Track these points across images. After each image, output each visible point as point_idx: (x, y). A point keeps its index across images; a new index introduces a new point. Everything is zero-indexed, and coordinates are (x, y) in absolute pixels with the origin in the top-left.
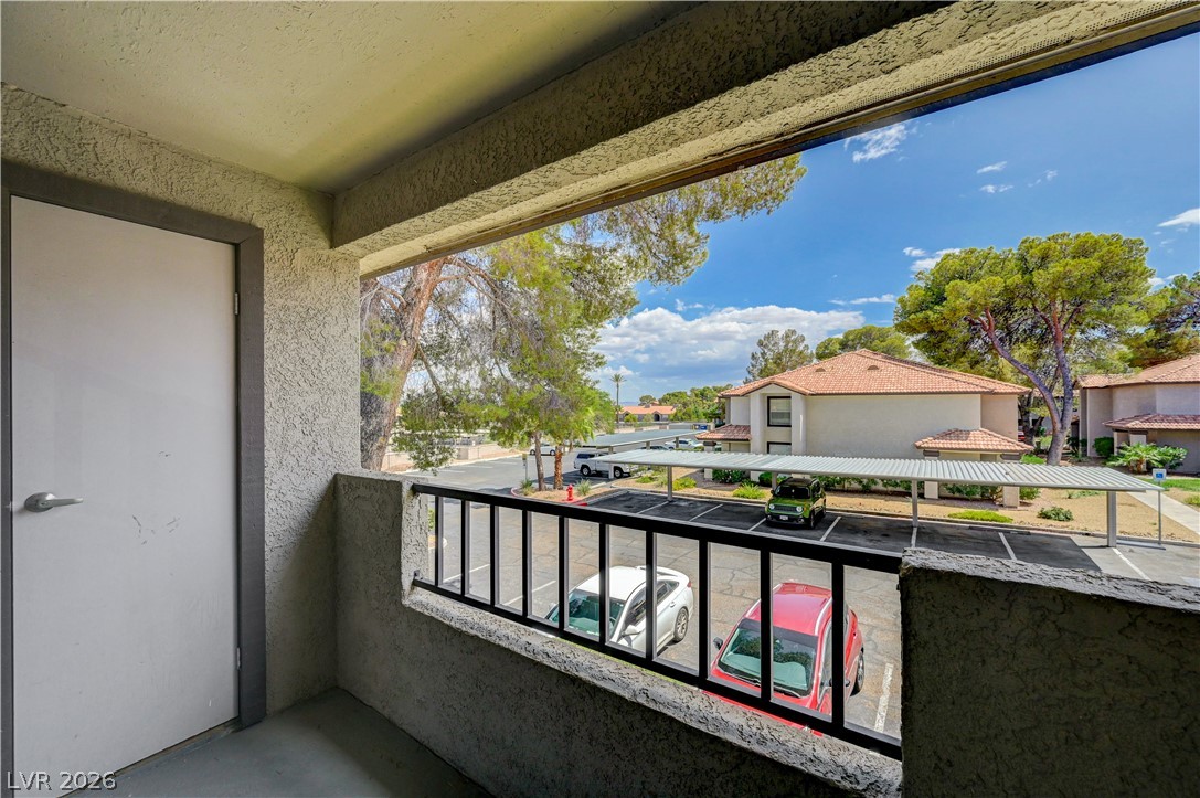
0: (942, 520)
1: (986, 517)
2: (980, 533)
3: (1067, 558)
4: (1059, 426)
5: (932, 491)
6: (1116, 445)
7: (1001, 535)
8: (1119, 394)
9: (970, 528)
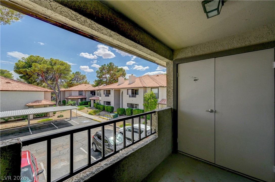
0: (36, 124)
1: (47, 120)
2: (47, 124)
3: (66, 124)
4: (58, 98)
5: (31, 117)
6: (66, 101)
7: (51, 123)
8: (66, 92)
9: (44, 124)
